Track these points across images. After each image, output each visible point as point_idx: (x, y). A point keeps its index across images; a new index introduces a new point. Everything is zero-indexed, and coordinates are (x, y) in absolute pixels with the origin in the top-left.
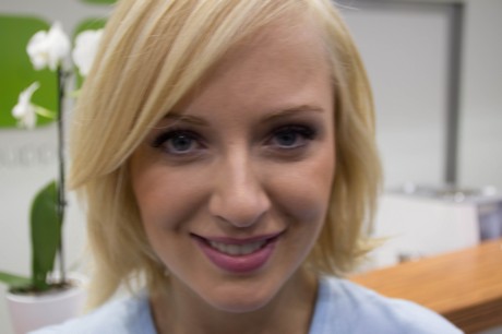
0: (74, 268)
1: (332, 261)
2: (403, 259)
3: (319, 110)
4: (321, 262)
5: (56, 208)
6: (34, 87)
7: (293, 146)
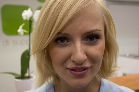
0: (32, 72)
1: (104, 73)
2: (124, 75)
3: (101, 31)
4: (101, 74)
5: (28, 57)
6: (23, 25)
7: (93, 41)
